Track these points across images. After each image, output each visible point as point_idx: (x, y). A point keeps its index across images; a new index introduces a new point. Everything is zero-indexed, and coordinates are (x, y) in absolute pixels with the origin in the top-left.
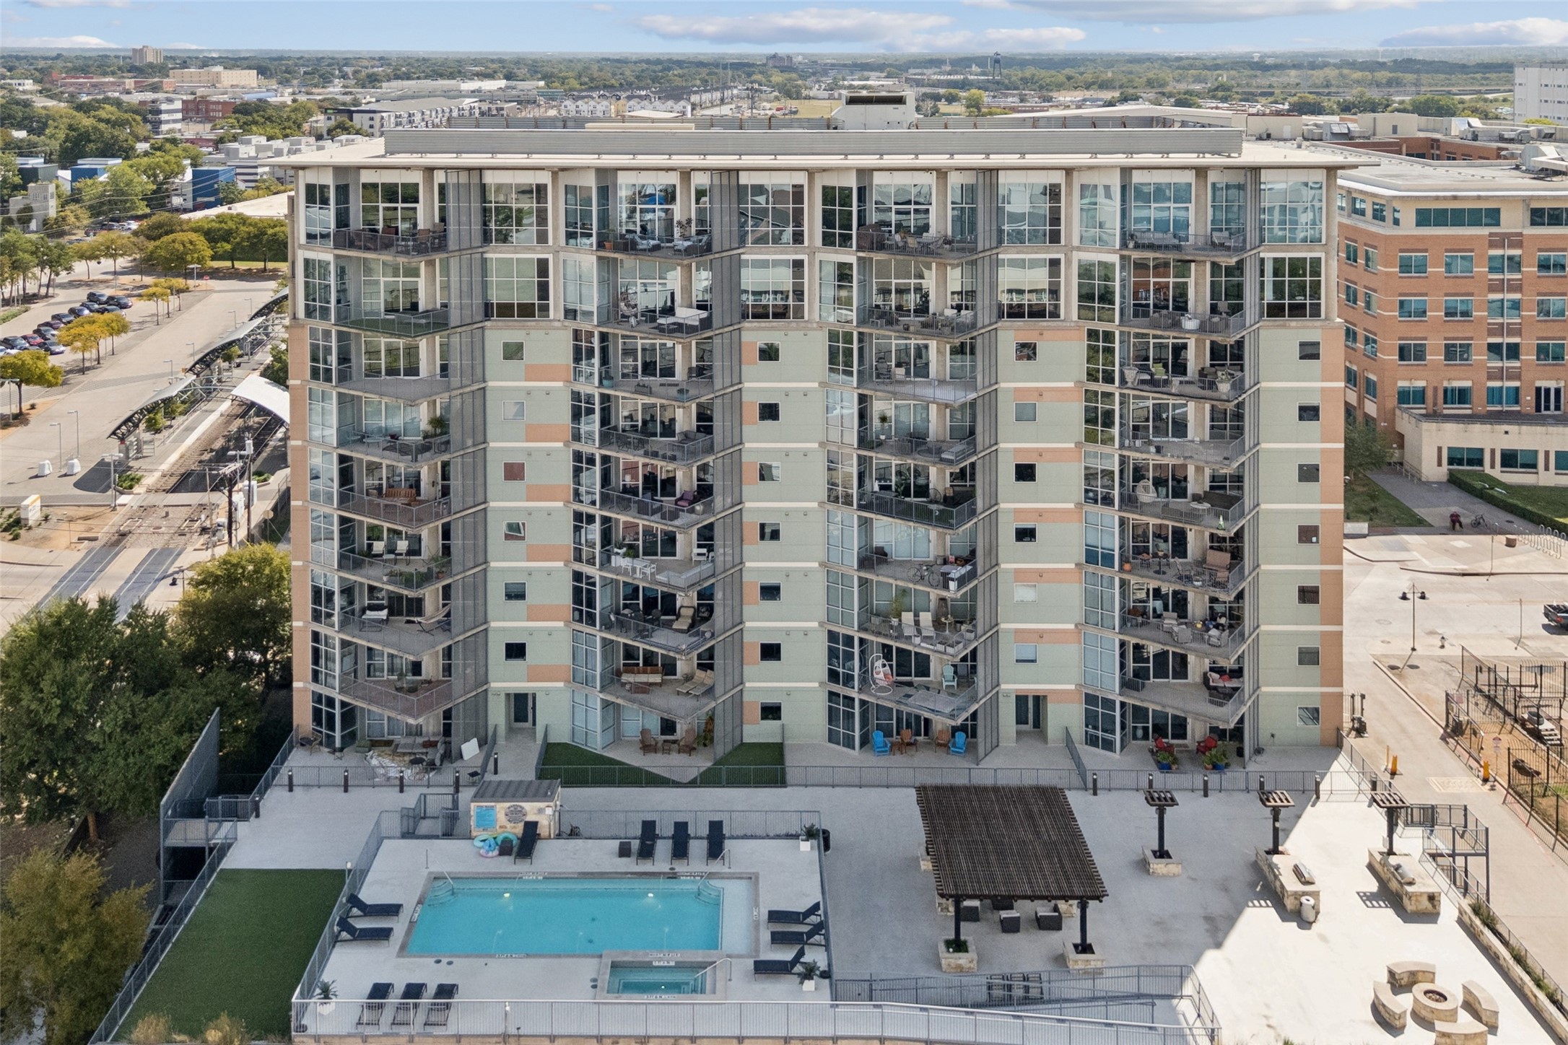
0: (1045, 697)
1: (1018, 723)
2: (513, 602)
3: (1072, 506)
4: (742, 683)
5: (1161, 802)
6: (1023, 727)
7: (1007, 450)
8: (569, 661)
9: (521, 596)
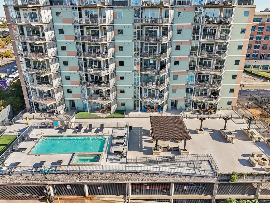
0: (177, 100)
1: (171, 106)
2: (67, 80)
3: (187, 56)
4: (117, 98)
5: (202, 119)
6: (172, 107)
7: (174, 42)
8: (81, 93)
9: (69, 79)
